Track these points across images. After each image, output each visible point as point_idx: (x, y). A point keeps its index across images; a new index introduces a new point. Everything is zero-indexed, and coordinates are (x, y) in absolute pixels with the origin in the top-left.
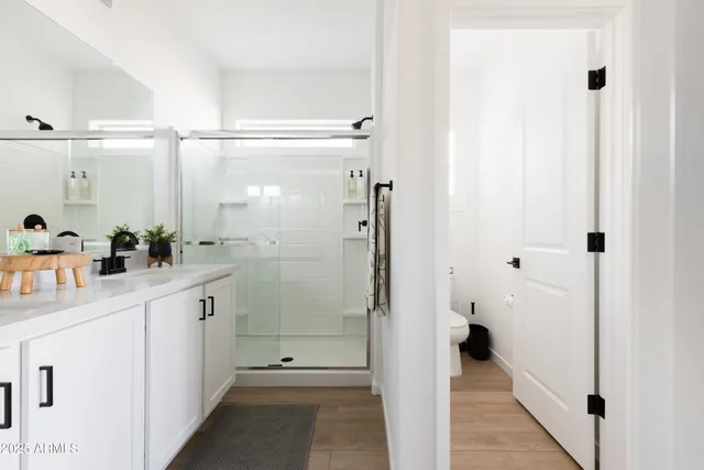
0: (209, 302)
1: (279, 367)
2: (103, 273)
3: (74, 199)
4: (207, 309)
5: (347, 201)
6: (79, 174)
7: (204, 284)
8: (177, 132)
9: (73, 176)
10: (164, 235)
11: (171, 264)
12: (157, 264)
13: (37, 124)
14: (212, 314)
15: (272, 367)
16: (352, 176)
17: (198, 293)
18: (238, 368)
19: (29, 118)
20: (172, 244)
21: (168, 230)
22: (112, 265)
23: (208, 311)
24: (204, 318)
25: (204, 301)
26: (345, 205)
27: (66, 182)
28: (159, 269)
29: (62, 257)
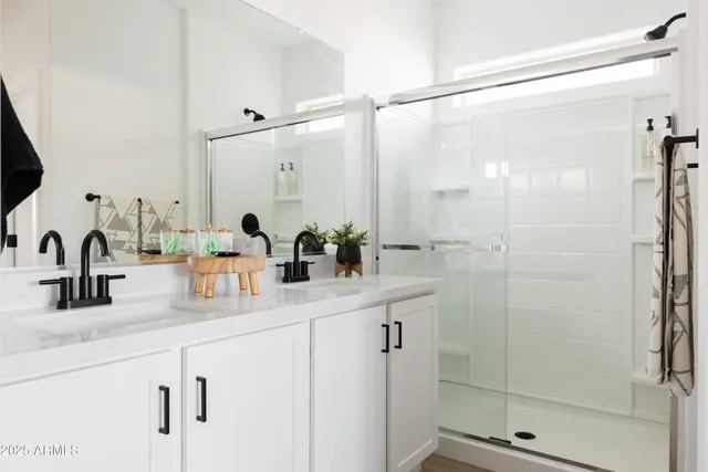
0: (394, 330)
1: (507, 444)
2: (286, 280)
3: (284, 195)
4: (392, 338)
5: (640, 175)
6: (287, 167)
7: (389, 303)
8: (372, 100)
9: (282, 169)
10: (351, 236)
11: (361, 274)
12: (344, 273)
13: (252, 115)
14: (400, 347)
15: (493, 441)
16: (650, 128)
17: (379, 316)
18: (442, 429)
19: (247, 112)
20: (362, 247)
21: (357, 230)
22: (295, 273)
23: (394, 341)
24: (387, 351)
25: (387, 327)
26: (636, 181)
27: (276, 177)
28: (347, 280)
29: (238, 260)
